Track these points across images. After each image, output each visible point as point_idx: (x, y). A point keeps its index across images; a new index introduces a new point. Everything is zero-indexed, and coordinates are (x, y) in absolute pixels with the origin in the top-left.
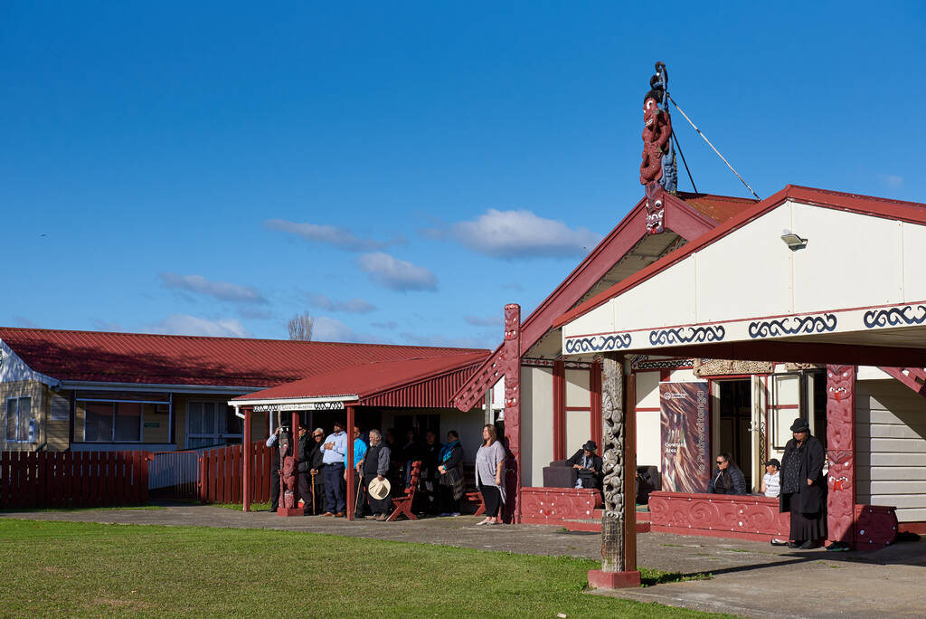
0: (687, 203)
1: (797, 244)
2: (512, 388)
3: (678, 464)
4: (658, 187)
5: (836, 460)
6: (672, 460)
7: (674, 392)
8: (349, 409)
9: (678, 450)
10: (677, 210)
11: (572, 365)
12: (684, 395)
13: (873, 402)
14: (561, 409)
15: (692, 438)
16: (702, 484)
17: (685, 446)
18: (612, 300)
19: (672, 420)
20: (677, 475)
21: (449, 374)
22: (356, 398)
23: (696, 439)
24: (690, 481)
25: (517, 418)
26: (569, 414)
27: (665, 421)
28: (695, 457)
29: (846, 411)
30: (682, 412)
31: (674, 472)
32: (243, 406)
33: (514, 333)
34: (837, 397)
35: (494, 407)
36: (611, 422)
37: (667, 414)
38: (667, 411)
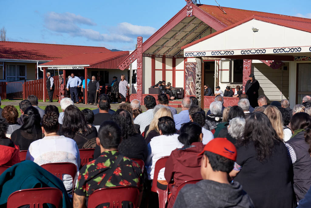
0: (199, 7)
1: (255, 31)
2: (140, 63)
3: (190, 87)
4: (191, 3)
6: (189, 86)
7: (190, 65)
8: (85, 69)
9: (191, 83)
10: (196, 10)
11: (157, 56)
12: (193, 66)
13: (255, 69)
14: (154, 70)
15: (195, 79)
17: (193, 81)
18: (200, 43)
19: (189, 73)
21: (116, 58)
22: (89, 66)
24: (194, 93)
25: (141, 72)
26: (156, 71)
27: (187, 74)
29: (249, 72)
30: (192, 71)
31: (189, 90)
32: (43, 67)
33: (141, 46)
34: (246, 68)
35: (133, 69)
36: (198, 75)
37: (188, 72)
38: (188, 71)
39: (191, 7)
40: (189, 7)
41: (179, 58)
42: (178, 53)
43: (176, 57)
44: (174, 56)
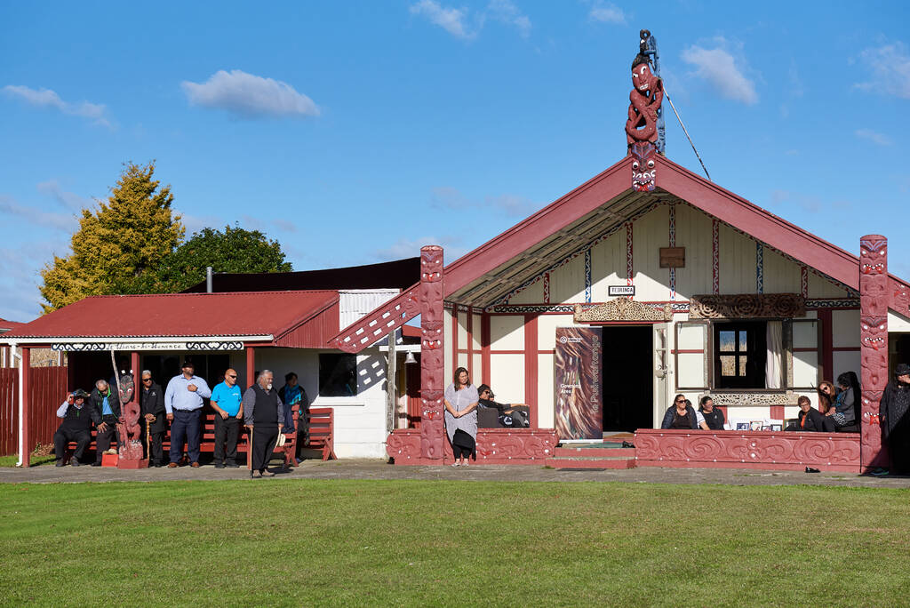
2: (435, 330)
3: (572, 404)
5: (873, 399)
6: (567, 400)
7: (570, 337)
8: (251, 349)
9: (573, 391)
10: (669, 170)
11: (461, 308)
12: (580, 339)
14: (456, 350)
15: (585, 379)
16: (595, 422)
17: (580, 387)
19: (567, 362)
20: (572, 415)
23: (590, 381)
24: (584, 421)
26: (459, 354)
27: (561, 363)
28: (589, 397)
29: (883, 357)
30: (577, 355)
31: (568, 412)
33: (438, 275)
34: (874, 346)
37: (564, 357)
38: (564, 354)
39: (651, 162)
40: (646, 161)
41: (505, 314)
42: (502, 298)
43: (493, 311)
44: (484, 309)
